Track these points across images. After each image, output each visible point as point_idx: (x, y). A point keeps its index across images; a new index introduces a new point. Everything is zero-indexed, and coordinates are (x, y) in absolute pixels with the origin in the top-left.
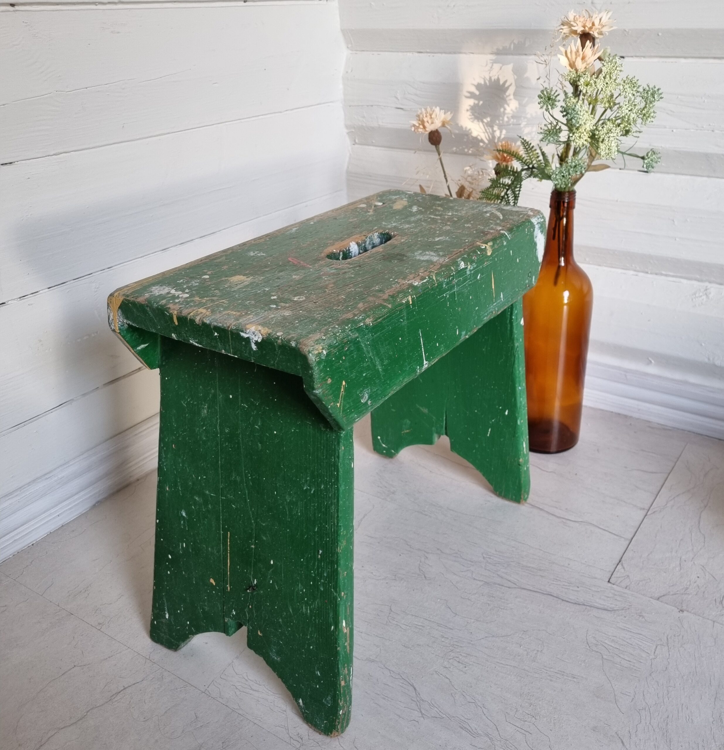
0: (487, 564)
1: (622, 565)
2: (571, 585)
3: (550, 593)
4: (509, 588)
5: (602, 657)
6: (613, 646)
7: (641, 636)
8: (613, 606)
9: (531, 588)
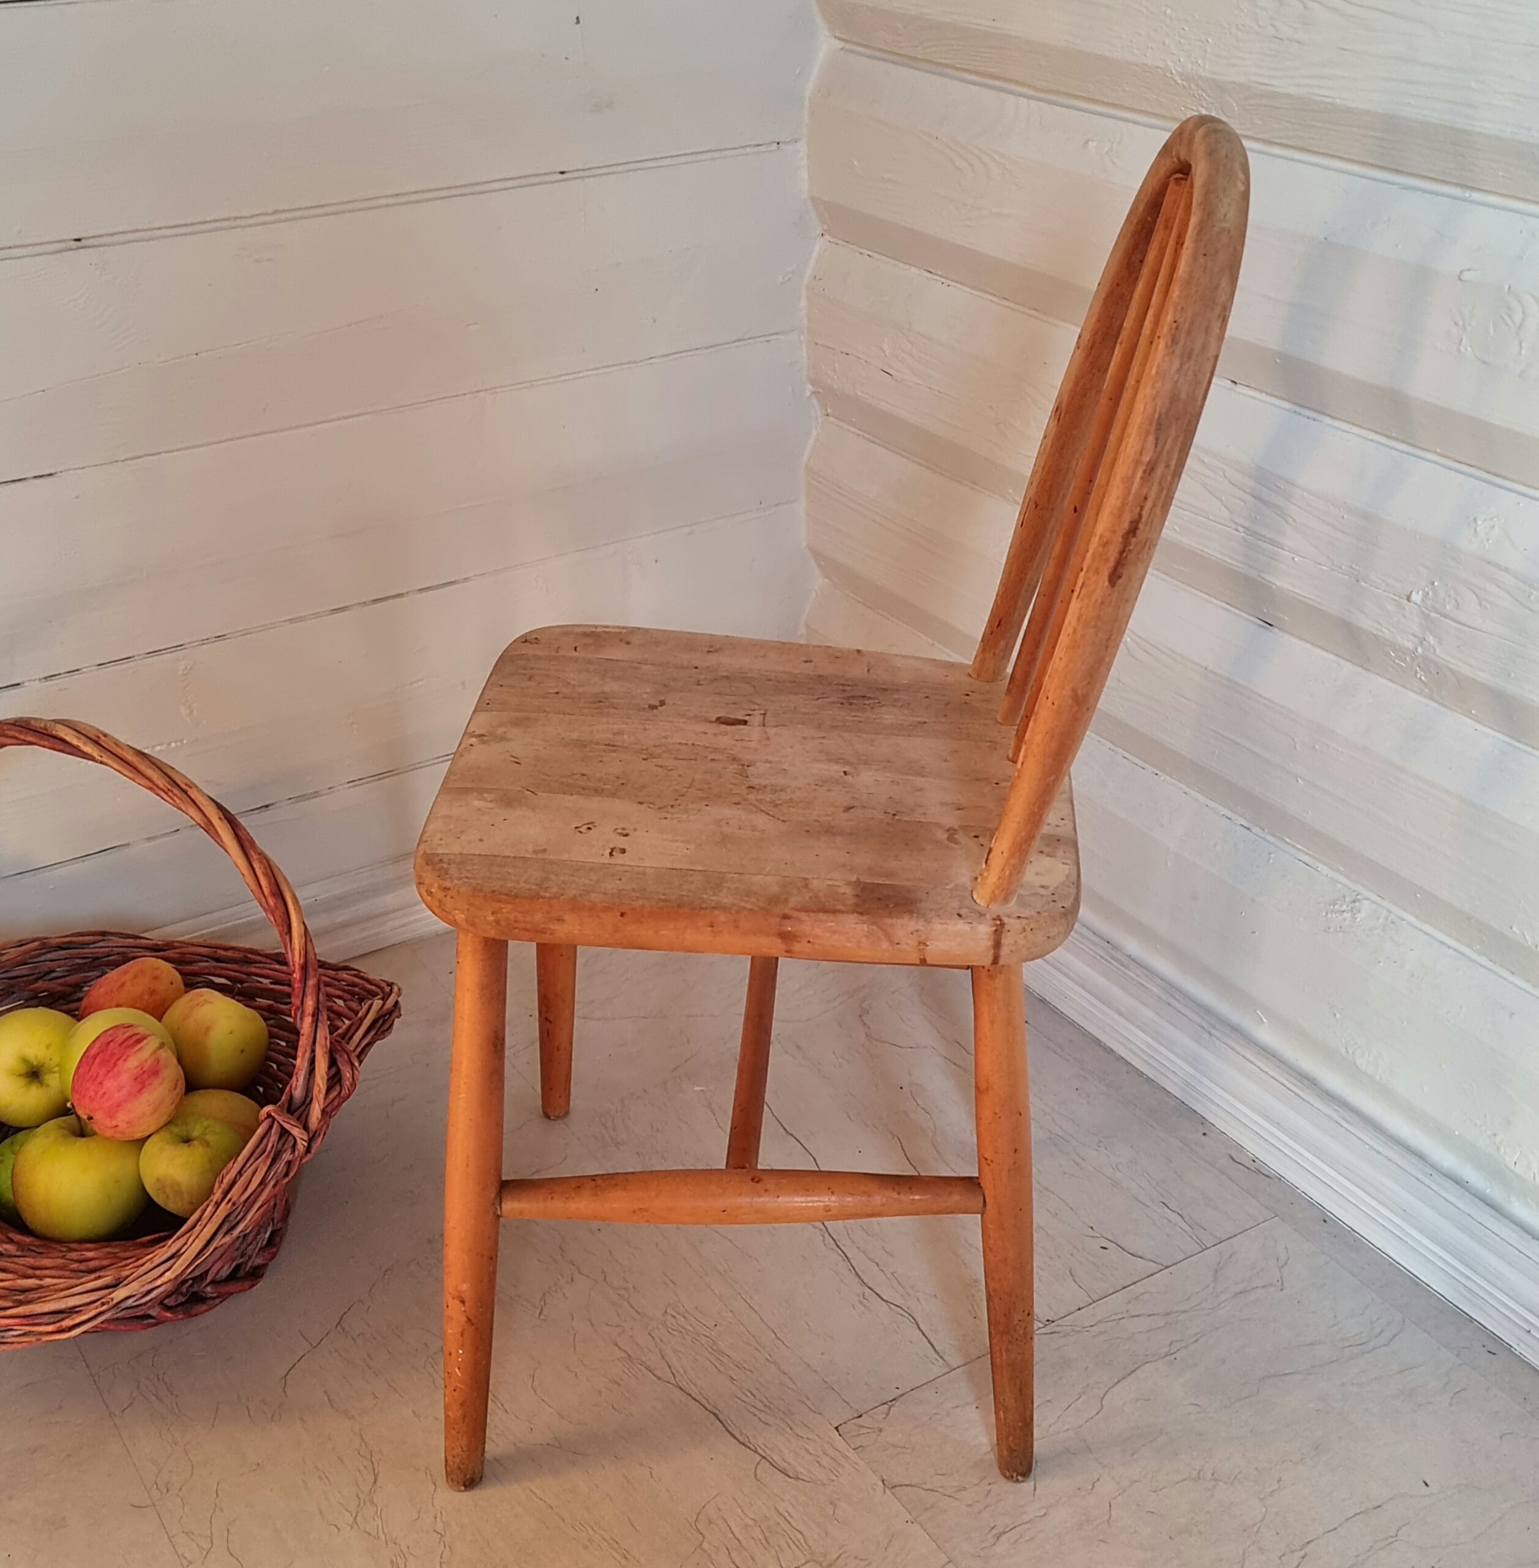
0: (660, 1326)
1: (889, 1409)
2: (766, 1410)
3: (717, 1412)
4: (659, 1378)
5: (701, 1544)
6: (736, 1532)
7: (799, 1536)
8: (802, 1470)
9: (694, 1392)
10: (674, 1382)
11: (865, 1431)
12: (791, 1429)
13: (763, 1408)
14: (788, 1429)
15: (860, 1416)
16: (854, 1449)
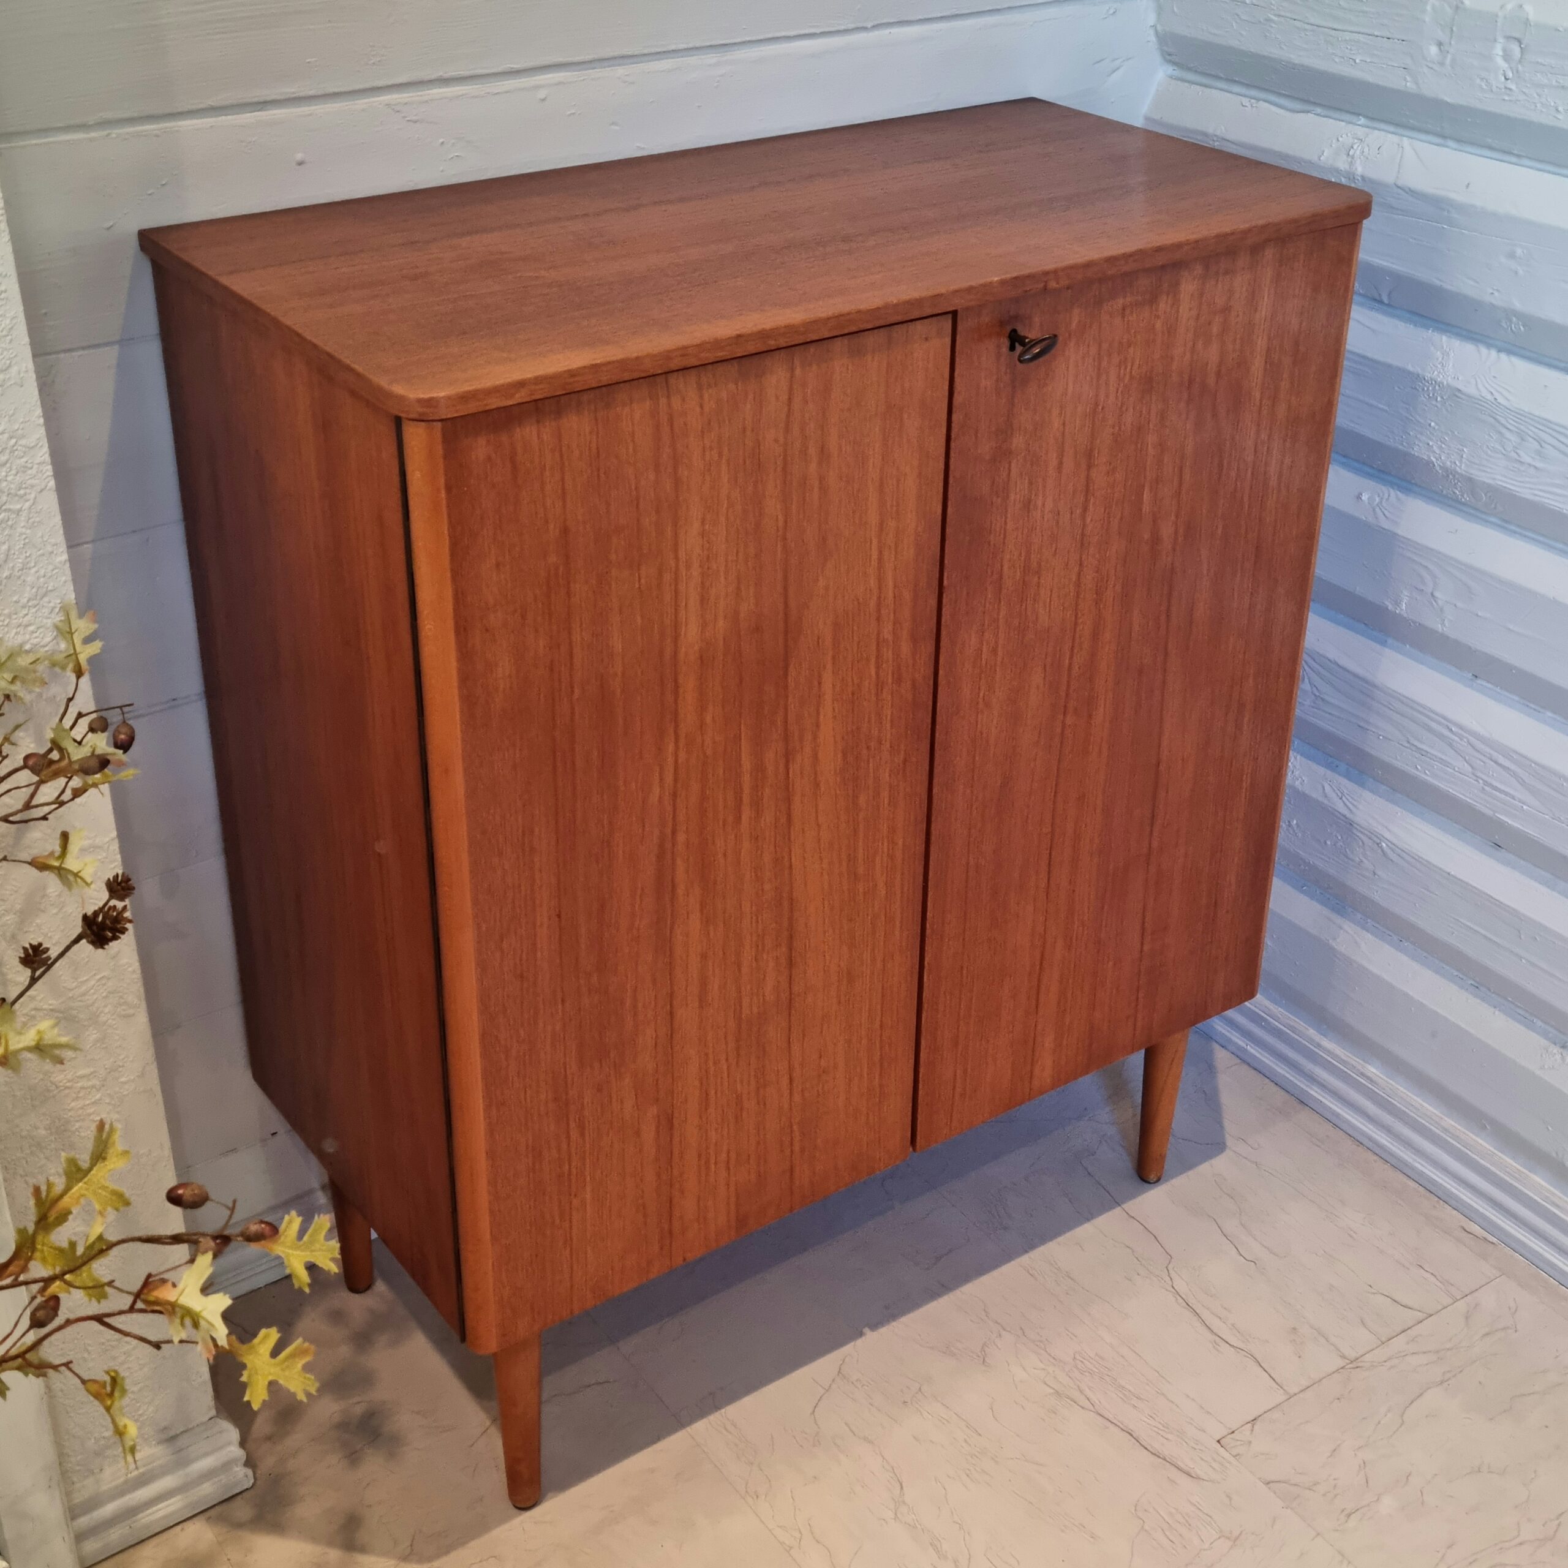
0: (1074, 1369)
1: (1253, 1426)
2: (1165, 1429)
4: (1084, 1408)
5: (1143, 1527)
6: (1165, 1518)
7: (1210, 1519)
8: (1200, 1472)
9: (1111, 1417)
10: (1093, 1410)
11: (1239, 1443)
12: (1186, 1443)
13: (1162, 1428)
14: (1184, 1444)
15: (1233, 1432)
16: (1234, 1456)
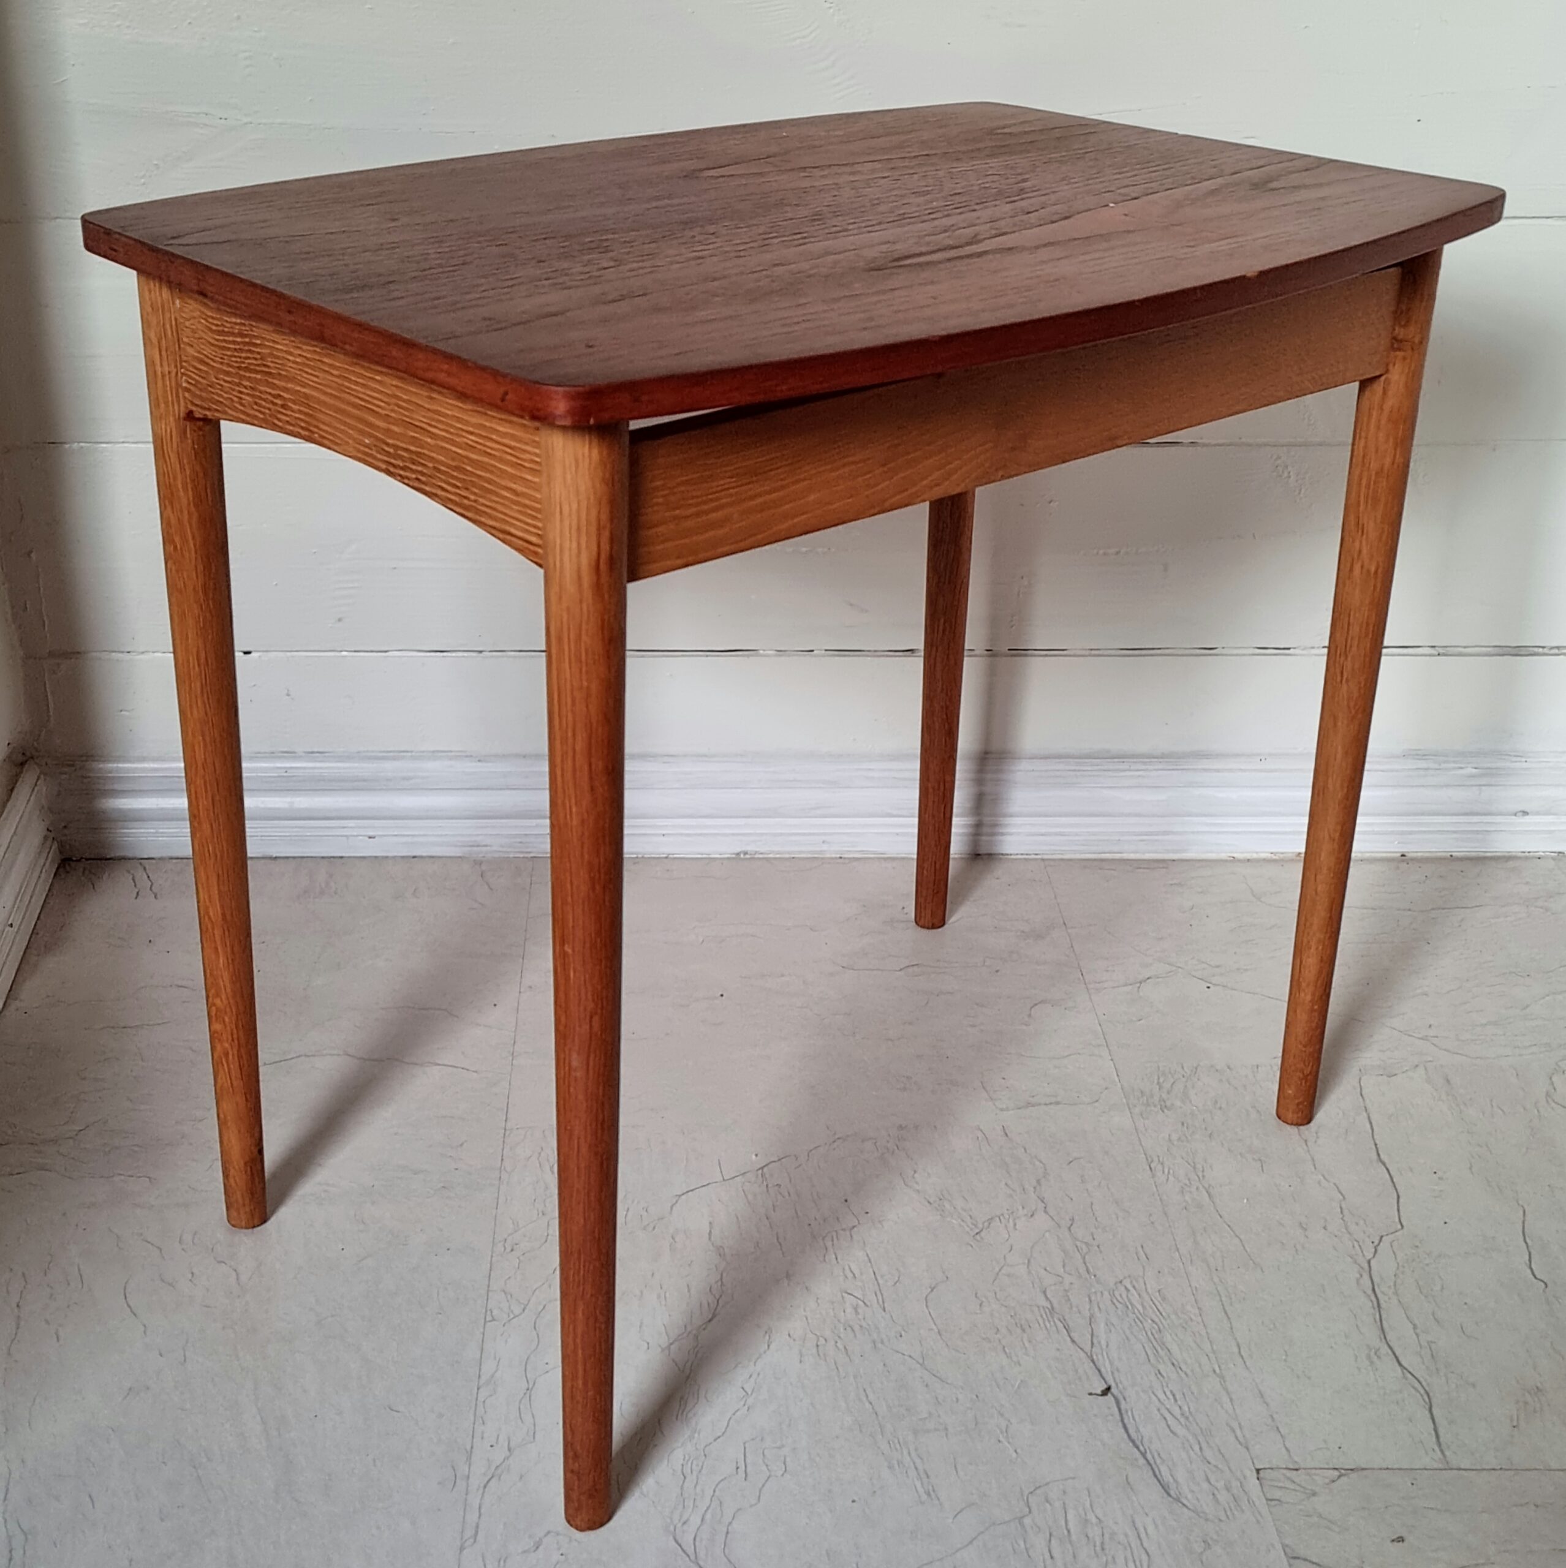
12: (1201, 1449)
